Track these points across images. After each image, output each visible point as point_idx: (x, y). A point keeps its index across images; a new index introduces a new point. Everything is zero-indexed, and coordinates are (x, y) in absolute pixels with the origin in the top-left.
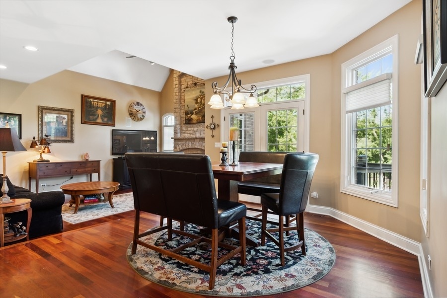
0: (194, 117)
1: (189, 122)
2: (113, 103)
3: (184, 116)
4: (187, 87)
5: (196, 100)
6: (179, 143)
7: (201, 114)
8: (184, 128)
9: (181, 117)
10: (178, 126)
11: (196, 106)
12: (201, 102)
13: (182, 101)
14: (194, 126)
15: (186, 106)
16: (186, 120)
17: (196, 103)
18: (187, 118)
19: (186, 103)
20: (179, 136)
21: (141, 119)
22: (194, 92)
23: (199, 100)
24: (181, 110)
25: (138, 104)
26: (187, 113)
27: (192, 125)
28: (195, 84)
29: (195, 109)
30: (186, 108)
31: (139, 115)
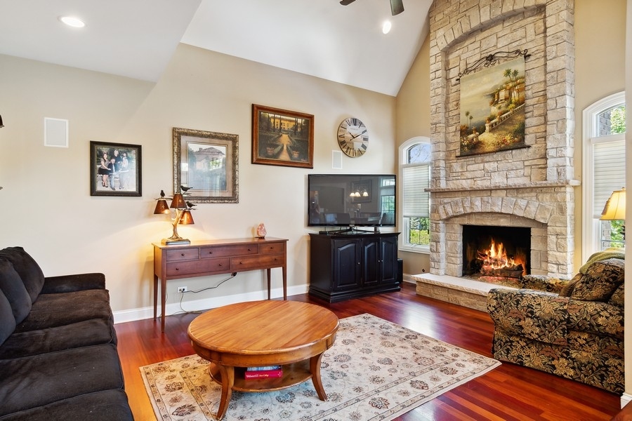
0: (488, 138)
1: (472, 150)
2: (310, 119)
3: (458, 138)
4: (467, 71)
5: (493, 95)
6: (446, 201)
7: (511, 128)
8: (457, 166)
9: (447, 143)
10: (442, 164)
11: (494, 110)
12: (508, 98)
13: (452, 106)
14: (487, 158)
15: (463, 116)
16: (462, 147)
17: (494, 103)
18: (466, 143)
19: (463, 110)
20: (443, 185)
21: (360, 153)
22: (485, 79)
23: (503, 94)
24: (447, 125)
25: (355, 122)
26: (465, 131)
27: (479, 159)
28: (491, 58)
29: (490, 119)
30: (465, 121)
31: (357, 145)
